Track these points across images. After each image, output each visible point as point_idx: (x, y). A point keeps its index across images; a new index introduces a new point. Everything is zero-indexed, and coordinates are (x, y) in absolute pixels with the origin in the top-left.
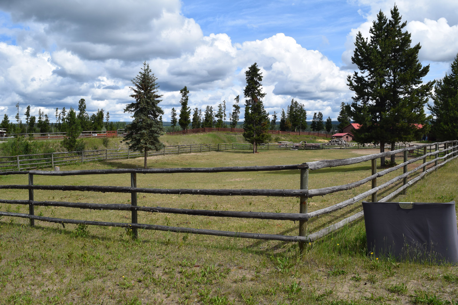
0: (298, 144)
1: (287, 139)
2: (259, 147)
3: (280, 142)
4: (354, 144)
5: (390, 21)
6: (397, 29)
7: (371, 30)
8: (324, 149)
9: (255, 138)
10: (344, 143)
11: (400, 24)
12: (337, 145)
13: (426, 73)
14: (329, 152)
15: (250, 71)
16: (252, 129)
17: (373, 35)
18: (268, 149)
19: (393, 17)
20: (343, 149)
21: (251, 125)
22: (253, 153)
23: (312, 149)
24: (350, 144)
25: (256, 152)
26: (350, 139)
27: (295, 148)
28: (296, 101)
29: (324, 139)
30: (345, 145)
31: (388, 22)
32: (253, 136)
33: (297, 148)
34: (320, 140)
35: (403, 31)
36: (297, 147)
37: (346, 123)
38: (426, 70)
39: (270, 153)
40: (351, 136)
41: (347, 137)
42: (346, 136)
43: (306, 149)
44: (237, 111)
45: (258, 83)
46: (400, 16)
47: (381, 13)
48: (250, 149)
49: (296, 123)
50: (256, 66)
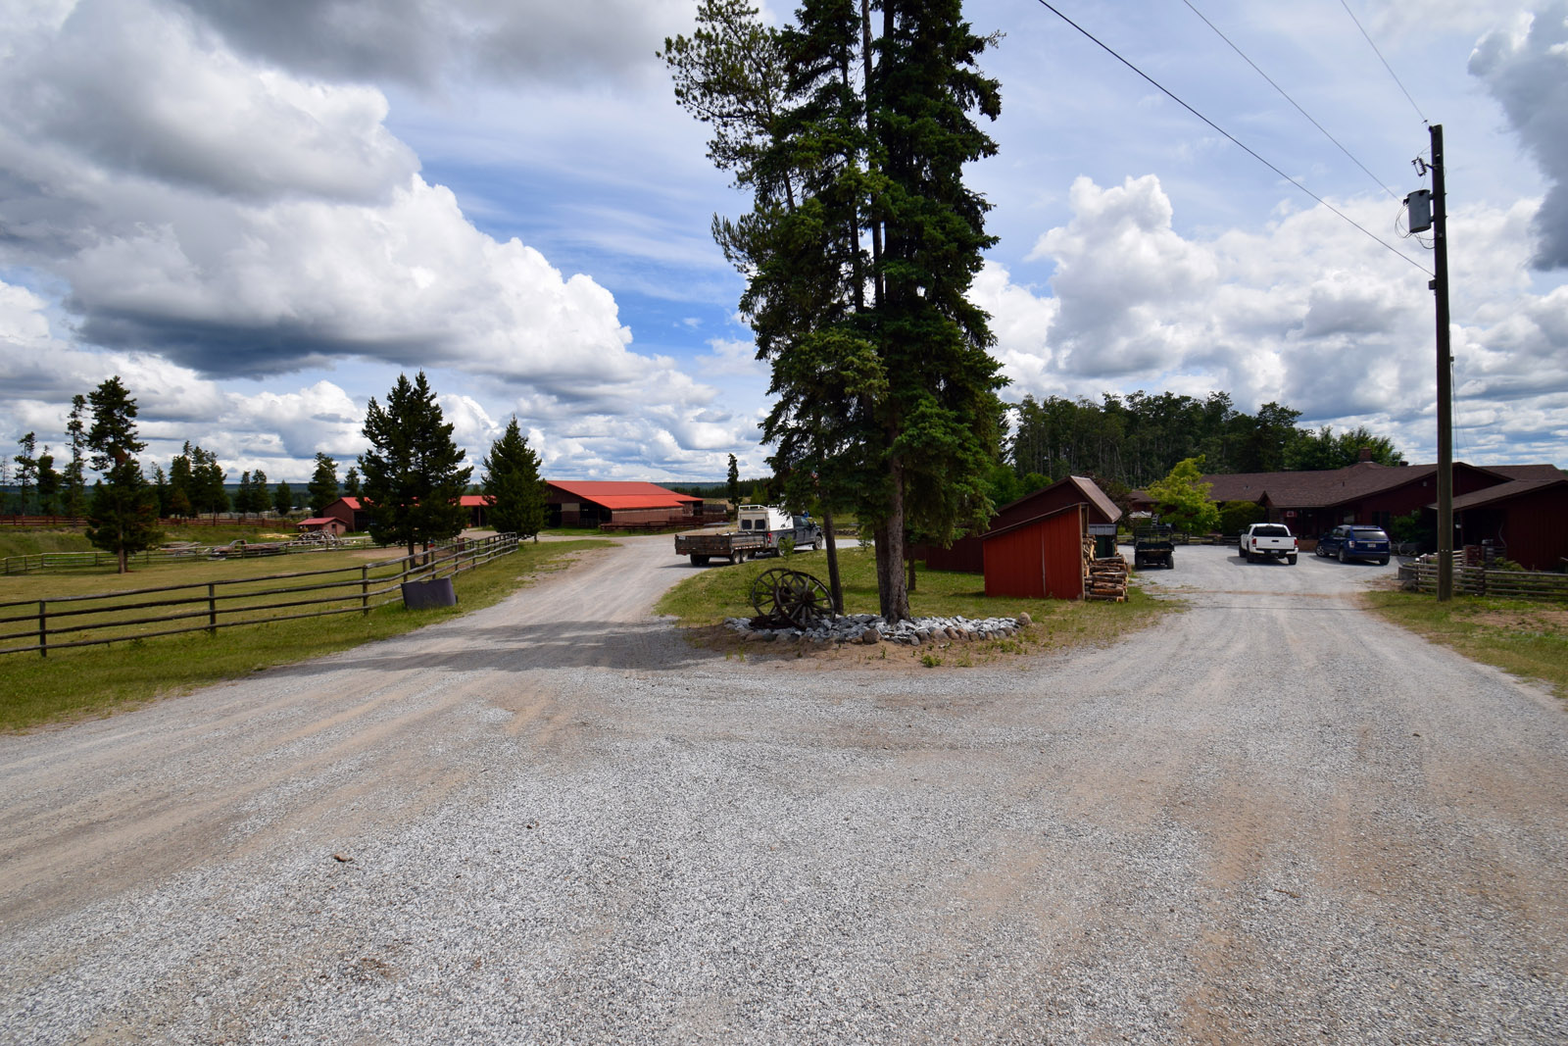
0: (225, 548)
1: (182, 537)
2: (131, 558)
3: (166, 543)
4: (352, 540)
5: (415, 389)
6: (425, 400)
7: (389, 397)
8: (290, 553)
9: (123, 541)
10: (333, 539)
11: (429, 395)
12: (317, 544)
13: (462, 458)
14: (304, 558)
15: (101, 393)
16: (115, 522)
17: (392, 404)
18: (148, 563)
19: (418, 385)
20: (331, 550)
21: (112, 513)
22: (119, 572)
23: (261, 556)
24: (345, 539)
25: (127, 571)
26: (341, 529)
27: (218, 556)
28: (197, 448)
29: (277, 532)
30: (335, 542)
31: (412, 390)
32: (117, 536)
33: (222, 556)
34: (269, 536)
35: (433, 403)
36: (223, 554)
37: (331, 496)
38: (461, 455)
39: (161, 570)
40: (342, 523)
41: (334, 526)
42: (330, 525)
43: (246, 557)
44: (27, 473)
45: (126, 421)
46: (427, 386)
47: (402, 377)
48: (95, 566)
49: (200, 497)
50: (118, 382)
